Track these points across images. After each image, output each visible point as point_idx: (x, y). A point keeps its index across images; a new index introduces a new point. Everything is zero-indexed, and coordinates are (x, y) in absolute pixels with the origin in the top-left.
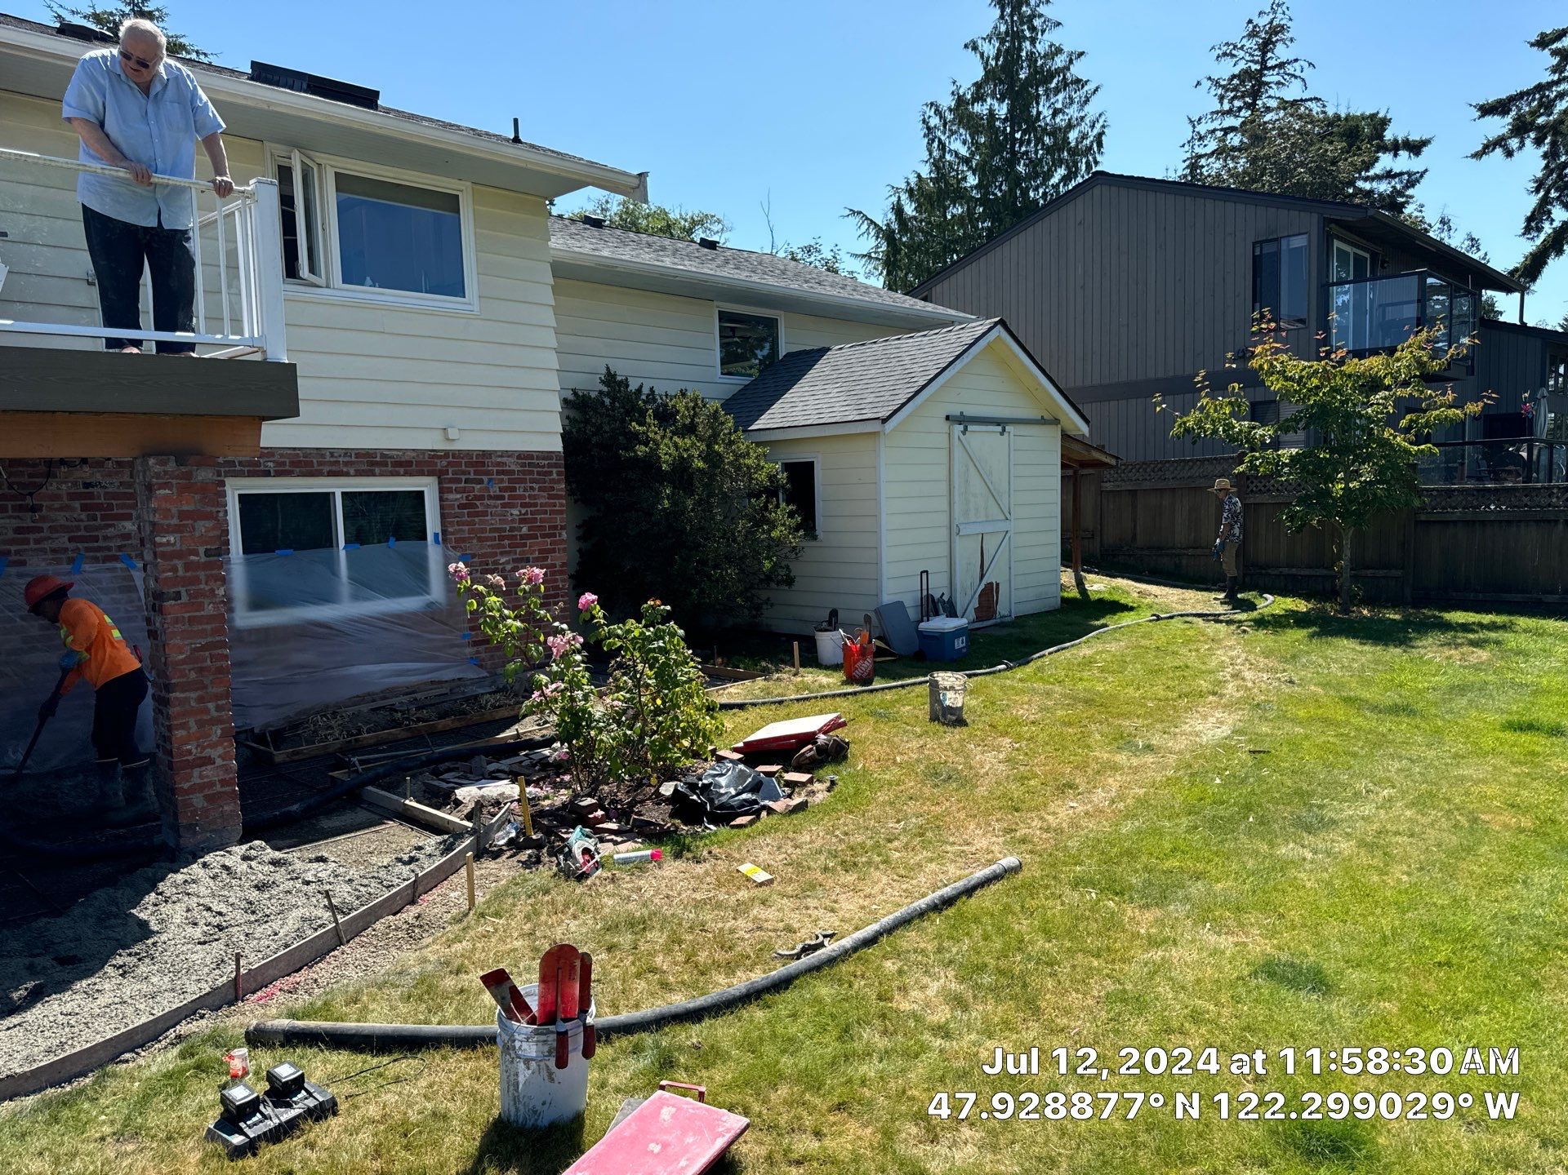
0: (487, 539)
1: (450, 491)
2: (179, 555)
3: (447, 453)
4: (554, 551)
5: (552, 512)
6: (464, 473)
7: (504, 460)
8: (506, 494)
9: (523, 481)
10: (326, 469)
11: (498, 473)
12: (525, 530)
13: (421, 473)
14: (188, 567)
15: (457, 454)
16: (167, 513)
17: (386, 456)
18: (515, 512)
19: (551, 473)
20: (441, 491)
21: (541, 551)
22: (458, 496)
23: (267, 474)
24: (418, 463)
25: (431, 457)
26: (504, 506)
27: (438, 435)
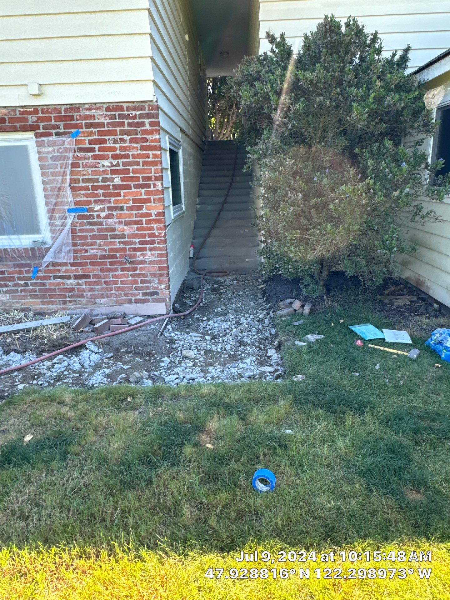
0: (81, 188)
1: (46, 144)
3: (36, 110)
4: (149, 201)
5: (145, 163)
6: (53, 127)
7: (92, 112)
8: (97, 147)
9: (113, 133)
12: (117, 180)
15: (46, 109)
18: (107, 163)
19: (143, 124)
20: (40, 145)
21: (135, 201)
22: (50, 149)
24: (11, 120)
25: (22, 113)
26: (95, 157)
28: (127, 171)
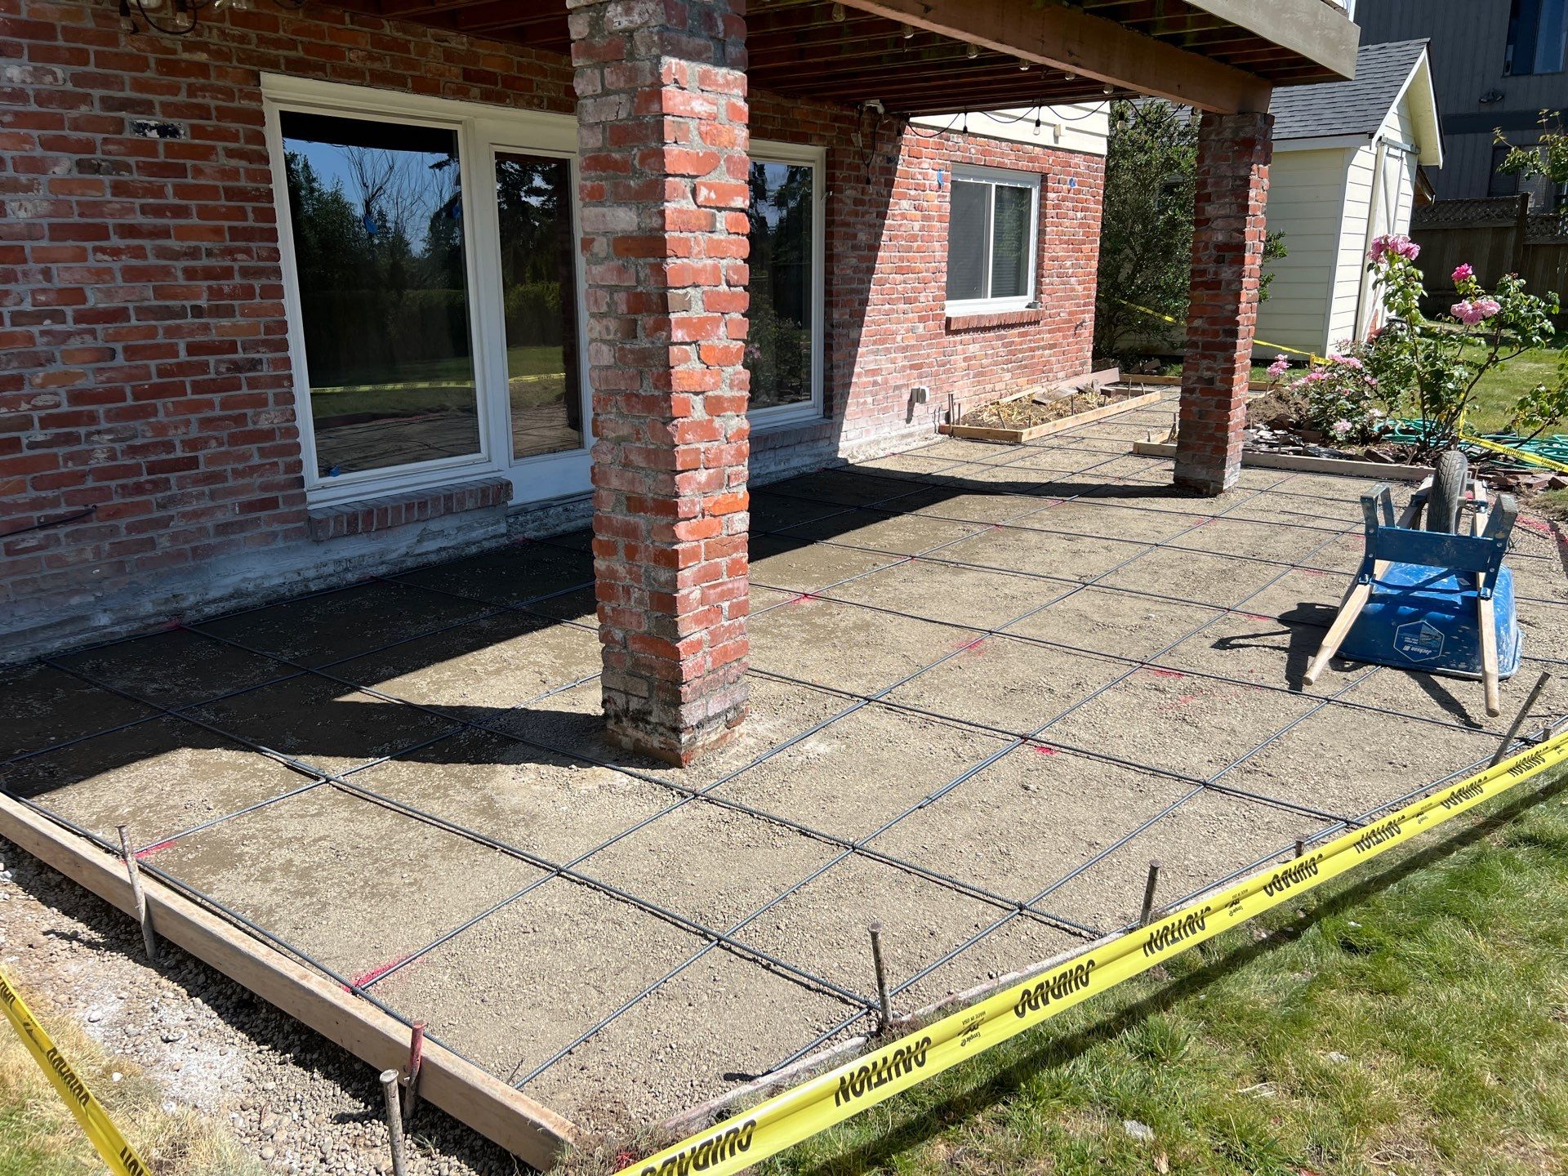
0: (1063, 242)
1: (1050, 189)
5: (1095, 218)
6: (1059, 172)
7: (1078, 160)
9: (1085, 185)
11: (1074, 174)
12: (1081, 234)
15: (1057, 153)
18: (1078, 216)
19: (1097, 178)
21: (1086, 258)
22: (1054, 196)
26: (1074, 209)
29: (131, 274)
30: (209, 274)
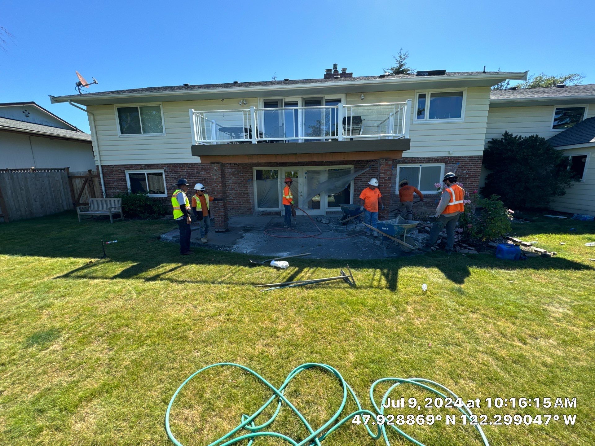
1: (448, 166)
2: (383, 178)
3: (448, 157)
4: (475, 182)
5: (476, 172)
6: (452, 162)
7: (464, 158)
8: (463, 167)
9: (469, 163)
10: (418, 162)
11: (462, 162)
12: (467, 176)
13: (441, 162)
14: (385, 180)
15: (451, 157)
16: (382, 170)
17: (432, 158)
18: (465, 171)
19: (478, 161)
20: (446, 166)
21: (471, 182)
22: (450, 167)
23: (406, 163)
24: (441, 160)
25: (444, 158)
26: (462, 170)
27: (447, 153)
28: (471, 174)
29: (238, 187)
30: (246, 187)
